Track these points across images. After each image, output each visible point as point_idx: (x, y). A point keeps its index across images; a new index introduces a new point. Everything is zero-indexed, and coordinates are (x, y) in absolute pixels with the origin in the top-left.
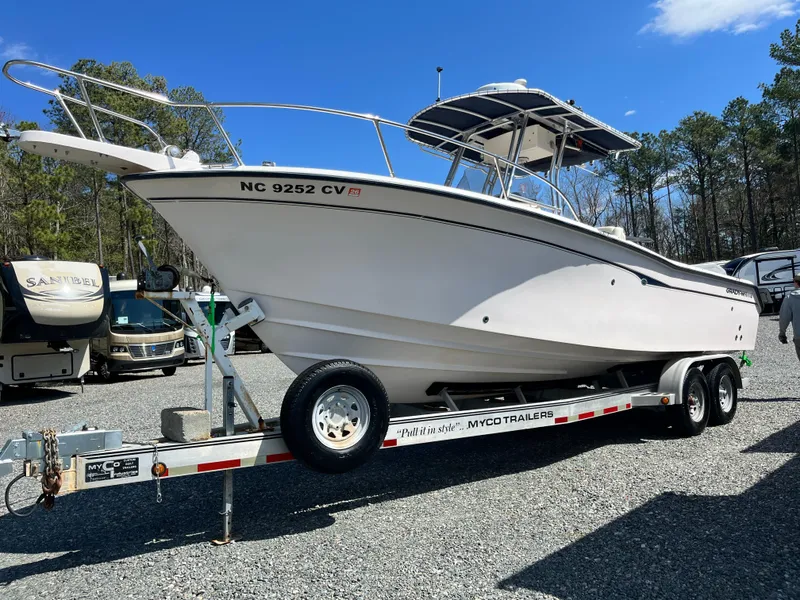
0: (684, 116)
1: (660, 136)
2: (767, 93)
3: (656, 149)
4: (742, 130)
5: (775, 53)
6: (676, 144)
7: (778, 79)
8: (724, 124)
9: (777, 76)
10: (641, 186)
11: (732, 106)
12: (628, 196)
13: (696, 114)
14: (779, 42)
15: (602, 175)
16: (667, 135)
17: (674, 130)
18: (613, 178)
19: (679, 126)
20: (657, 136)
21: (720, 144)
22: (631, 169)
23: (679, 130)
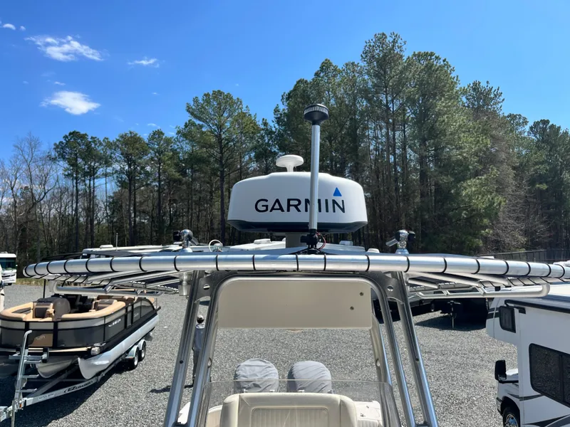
0: (123, 133)
1: (104, 140)
2: (179, 132)
3: (100, 149)
4: (160, 152)
5: (189, 109)
6: (115, 150)
7: (186, 126)
8: (148, 144)
9: (186, 123)
10: (85, 174)
11: (154, 134)
12: (75, 181)
13: (131, 133)
14: (192, 103)
15: (54, 160)
16: (109, 142)
17: (115, 140)
18: (63, 164)
19: (118, 138)
20: (102, 141)
21: (144, 158)
22: (80, 160)
23: (118, 140)
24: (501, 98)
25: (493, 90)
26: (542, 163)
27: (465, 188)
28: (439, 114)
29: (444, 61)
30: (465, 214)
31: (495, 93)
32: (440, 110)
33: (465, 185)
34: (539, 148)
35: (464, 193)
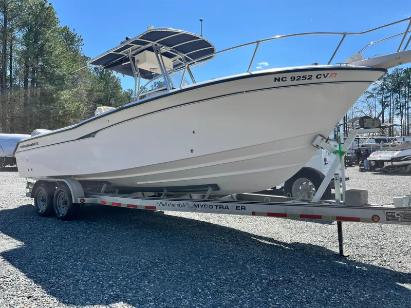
24: (83, 43)
25: (77, 36)
26: (101, 91)
27: (62, 95)
28: (47, 40)
29: (50, 4)
30: (62, 113)
31: (79, 38)
32: (48, 37)
33: (62, 93)
34: (100, 82)
35: (62, 98)
